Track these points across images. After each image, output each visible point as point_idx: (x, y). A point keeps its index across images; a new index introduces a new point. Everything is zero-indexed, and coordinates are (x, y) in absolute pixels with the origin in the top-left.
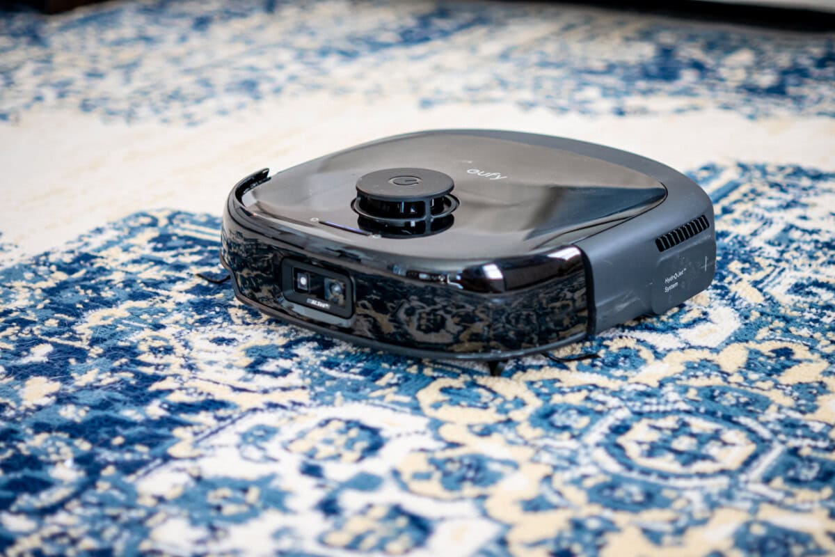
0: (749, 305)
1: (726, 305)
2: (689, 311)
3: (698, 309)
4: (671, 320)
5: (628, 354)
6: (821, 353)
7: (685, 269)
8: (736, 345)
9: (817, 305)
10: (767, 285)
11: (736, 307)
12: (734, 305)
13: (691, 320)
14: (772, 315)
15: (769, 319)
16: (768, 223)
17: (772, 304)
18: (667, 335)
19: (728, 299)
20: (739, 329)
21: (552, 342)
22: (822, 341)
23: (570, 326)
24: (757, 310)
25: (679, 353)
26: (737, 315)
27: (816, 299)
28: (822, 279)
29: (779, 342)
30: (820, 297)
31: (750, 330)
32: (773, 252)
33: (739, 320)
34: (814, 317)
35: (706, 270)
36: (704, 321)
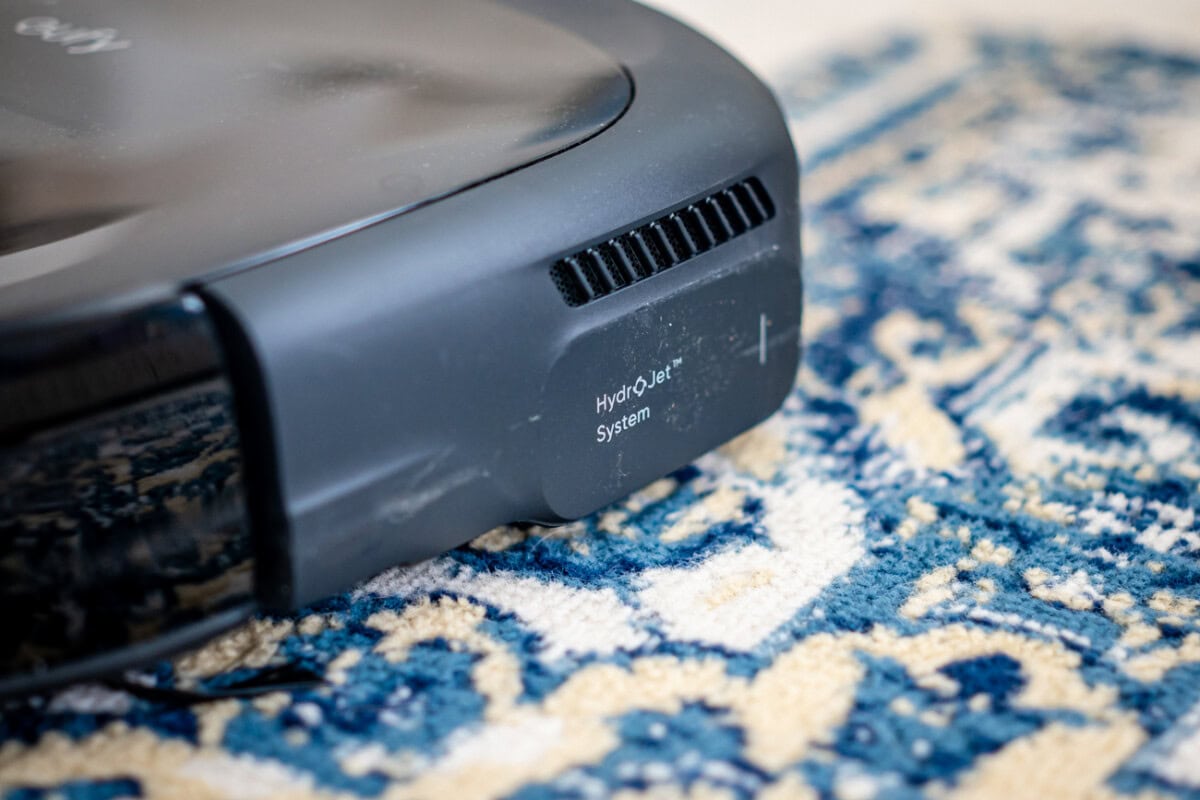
0: (909, 475)
1: (834, 475)
2: (703, 495)
3: (736, 488)
4: (631, 532)
5: (431, 672)
6: (1122, 681)
7: (678, 361)
8: (824, 641)
9: (1130, 482)
10: (982, 403)
11: (862, 484)
12: (858, 477)
13: (702, 529)
14: (974, 519)
15: (964, 532)
16: (1020, 193)
17: (986, 474)
18: (594, 595)
19: (844, 454)
20: (854, 571)
21: (146, 637)
22: (1134, 629)
23: (225, 559)
24: (928, 493)
25: (613, 673)
26: (859, 516)
27: (1133, 456)
28: (1160, 382)
29: (978, 633)
30: (1145, 448)
31: (889, 578)
32: (1021, 286)
33: (859, 535)
34: (1118, 528)
35: (763, 358)
36: (740, 540)
